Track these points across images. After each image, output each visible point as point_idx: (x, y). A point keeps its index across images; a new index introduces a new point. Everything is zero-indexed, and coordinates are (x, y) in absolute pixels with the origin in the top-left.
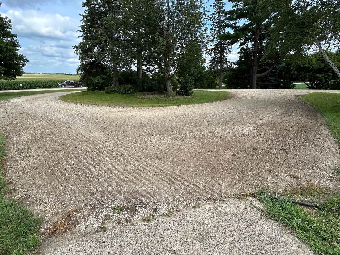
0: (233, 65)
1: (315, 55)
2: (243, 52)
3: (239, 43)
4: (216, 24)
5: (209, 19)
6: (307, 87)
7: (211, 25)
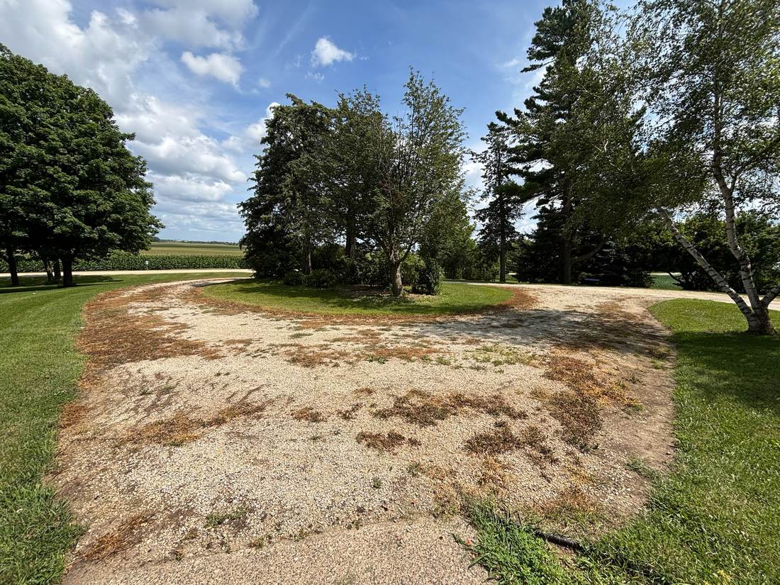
0: (527, 238)
1: (685, 226)
2: (544, 216)
3: (536, 200)
4: (493, 168)
5: (479, 159)
6: (678, 284)
7: (484, 170)
